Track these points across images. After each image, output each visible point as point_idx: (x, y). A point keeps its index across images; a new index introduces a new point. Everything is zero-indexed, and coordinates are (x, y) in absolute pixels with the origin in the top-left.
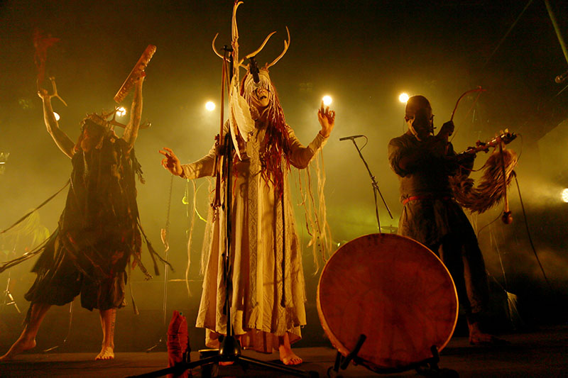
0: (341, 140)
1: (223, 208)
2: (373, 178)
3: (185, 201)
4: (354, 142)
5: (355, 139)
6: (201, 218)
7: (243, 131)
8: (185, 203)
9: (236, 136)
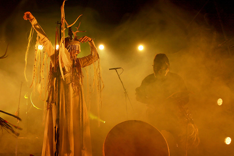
0: (110, 69)
1: (56, 104)
2: (125, 90)
3: (26, 97)
4: (117, 71)
5: (117, 70)
6: (34, 106)
7: (66, 66)
8: (26, 98)
9: (63, 68)
